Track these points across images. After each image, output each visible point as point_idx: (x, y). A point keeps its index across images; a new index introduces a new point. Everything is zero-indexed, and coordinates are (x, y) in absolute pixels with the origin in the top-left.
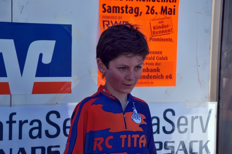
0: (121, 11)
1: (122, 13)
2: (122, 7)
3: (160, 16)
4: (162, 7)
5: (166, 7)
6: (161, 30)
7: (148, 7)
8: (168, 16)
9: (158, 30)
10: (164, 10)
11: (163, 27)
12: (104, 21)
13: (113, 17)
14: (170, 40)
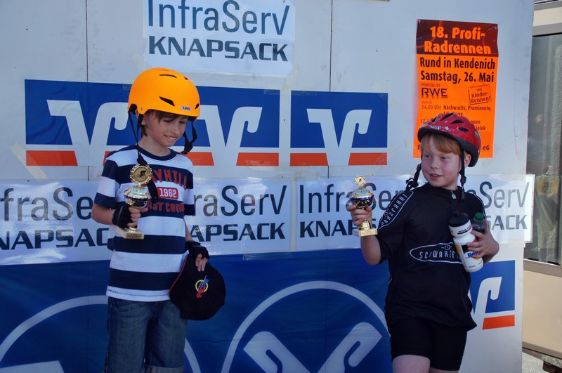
0: (439, 78)
1: (441, 80)
2: (440, 74)
3: (478, 83)
4: (481, 74)
5: (484, 74)
6: (480, 98)
7: (466, 73)
8: (486, 83)
9: (476, 98)
10: (482, 77)
11: (481, 94)
12: (423, 89)
13: (431, 85)
14: (488, 109)
